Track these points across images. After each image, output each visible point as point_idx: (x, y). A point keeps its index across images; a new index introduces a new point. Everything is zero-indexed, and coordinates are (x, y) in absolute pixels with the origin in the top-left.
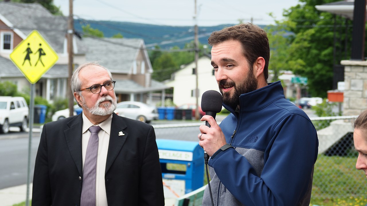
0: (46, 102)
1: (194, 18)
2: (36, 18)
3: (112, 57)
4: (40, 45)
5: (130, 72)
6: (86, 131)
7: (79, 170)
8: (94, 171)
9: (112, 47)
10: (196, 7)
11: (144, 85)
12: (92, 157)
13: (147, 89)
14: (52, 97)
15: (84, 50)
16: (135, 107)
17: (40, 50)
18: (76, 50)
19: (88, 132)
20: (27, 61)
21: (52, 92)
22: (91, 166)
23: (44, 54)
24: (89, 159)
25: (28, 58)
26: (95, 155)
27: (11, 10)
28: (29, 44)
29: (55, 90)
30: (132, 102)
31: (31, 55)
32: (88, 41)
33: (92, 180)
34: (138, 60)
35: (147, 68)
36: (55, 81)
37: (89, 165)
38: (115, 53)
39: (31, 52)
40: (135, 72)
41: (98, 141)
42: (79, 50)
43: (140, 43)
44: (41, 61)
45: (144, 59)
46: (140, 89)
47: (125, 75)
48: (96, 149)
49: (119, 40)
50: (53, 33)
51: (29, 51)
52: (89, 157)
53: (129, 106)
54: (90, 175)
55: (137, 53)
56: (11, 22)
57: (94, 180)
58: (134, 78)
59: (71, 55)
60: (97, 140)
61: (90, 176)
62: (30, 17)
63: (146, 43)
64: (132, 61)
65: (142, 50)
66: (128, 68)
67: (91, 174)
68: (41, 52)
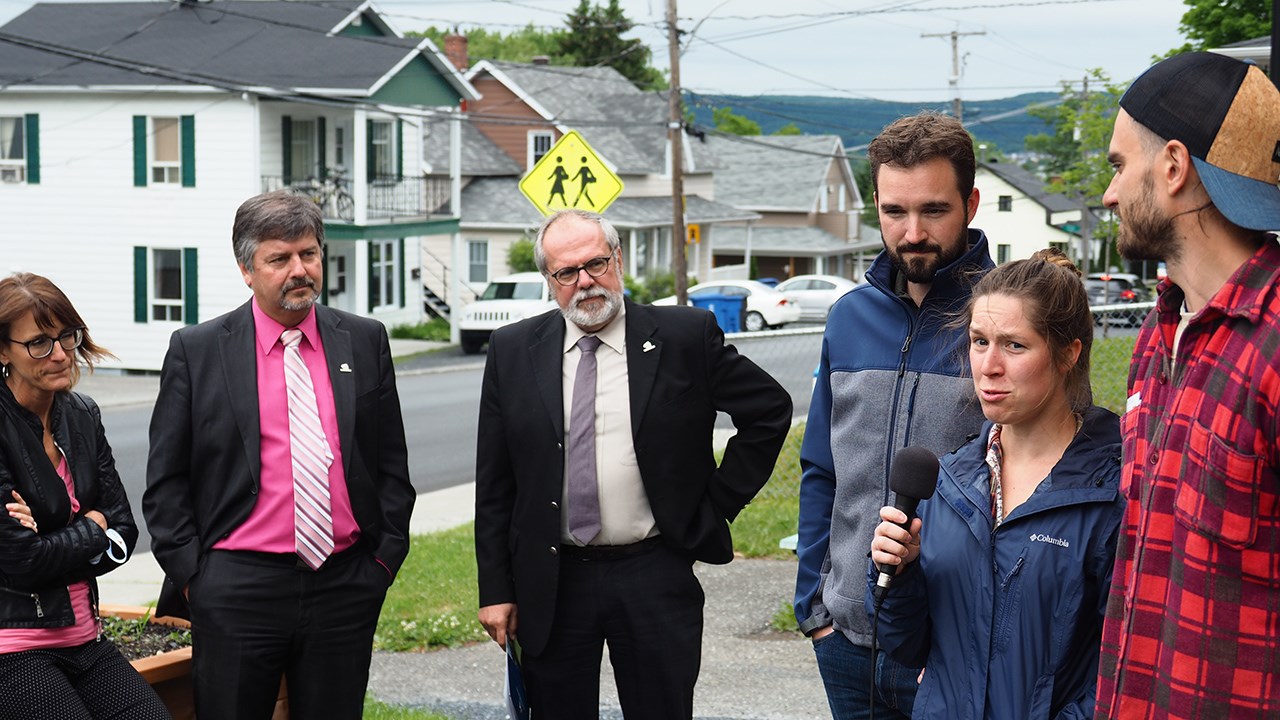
0: (628, 281)
1: (952, 83)
2: (604, 98)
3: (773, 176)
4: (584, 160)
5: (813, 210)
6: (573, 347)
7: (557, 429)
8: (591, 430)
9: (771, 155)
10: (955, 59)
11: (846, 239)
12: (585, 402)
13: (852, 245)
14: (641, 270)
15: (709, 163)
16: (825, 286)
17: (584, 171)
18: (690, 166)
19: (577, 349)
20: (557, 196)
21: (641, 258)
22: (583, 420)
23: (593, 180)
24: (580, 407)
25: (558, 188)
26: (591, 397)
27: (549, 84)
28: (560, 159)
29: (647, 253)
30: (819, 276)
31: (565, 183)
32: (717, 144)
33: (589, 448)
34: (829, 181)
35: (851, 198)
36: (646, 235)
37: (581, 418)
38: (780, 168)
39: (566, 177)
40: (824, 210)
41: (596, 368)
42: (697, 166)
43: (834, 143)
44: (586, 195)
45: (845, 179)
46: (837, 247)
47: (804, 214)
48: (593, 386)
49: (787, 140)
50: (640, 129)
51: (560, 174)
52: (579, 402)
53: (811, 286)
54: (583, 439)
55: (828, 165)
56: (549, 108)
57: (592, 450)
58: (821, 221)
59: (679, 175)
60: (593, 367)
61: (583, 442)
62: (590, 97)
63: (848, 144)
64: (818, 184)
65: (838, 159)
66: (810, 199)
67: (585, 437)
68: (586, 177)
